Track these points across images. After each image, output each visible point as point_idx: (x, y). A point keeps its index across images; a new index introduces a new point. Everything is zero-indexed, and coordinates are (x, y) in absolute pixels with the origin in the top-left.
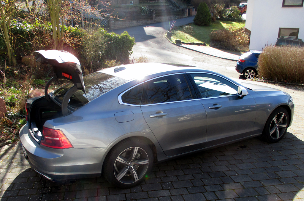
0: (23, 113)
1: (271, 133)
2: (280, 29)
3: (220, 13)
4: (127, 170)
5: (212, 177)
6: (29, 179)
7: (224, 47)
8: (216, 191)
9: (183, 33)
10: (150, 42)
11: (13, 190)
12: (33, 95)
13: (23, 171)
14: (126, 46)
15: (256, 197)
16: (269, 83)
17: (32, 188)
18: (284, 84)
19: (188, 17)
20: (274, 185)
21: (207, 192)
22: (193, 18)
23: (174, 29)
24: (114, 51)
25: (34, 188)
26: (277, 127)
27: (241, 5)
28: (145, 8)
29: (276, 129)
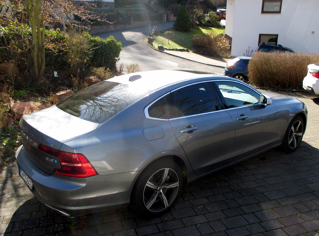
0: (7, 131)
1: (290, 142)
2: (260, 35)
3: (200, 18)
4: (156, 196)
5: (245, 195)
6: (31, 214)
7: (207, 53)
8: (255, 212)
9: (164, 38)
10: (131, 47)
11: (15, 232)
12: (16, 109)
13: (21, 204)
14: (113, 52)
15: (298, 216)
16: (261, 89)
17: (39, 227)
18: (276, 90)
19: (166, 22)
20: (311, 200)
21: (246, 214)
22: (173, 24)
23: (155, 35)
24: (100, 57)
25: (41, 227)
26: (294, 136)
27: (218, 11)
28: (123, 12)
29: (294, 138)
